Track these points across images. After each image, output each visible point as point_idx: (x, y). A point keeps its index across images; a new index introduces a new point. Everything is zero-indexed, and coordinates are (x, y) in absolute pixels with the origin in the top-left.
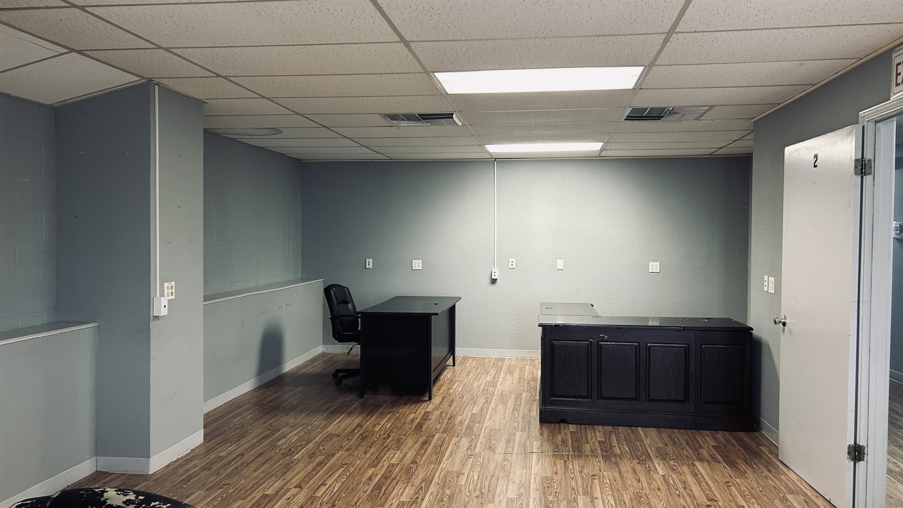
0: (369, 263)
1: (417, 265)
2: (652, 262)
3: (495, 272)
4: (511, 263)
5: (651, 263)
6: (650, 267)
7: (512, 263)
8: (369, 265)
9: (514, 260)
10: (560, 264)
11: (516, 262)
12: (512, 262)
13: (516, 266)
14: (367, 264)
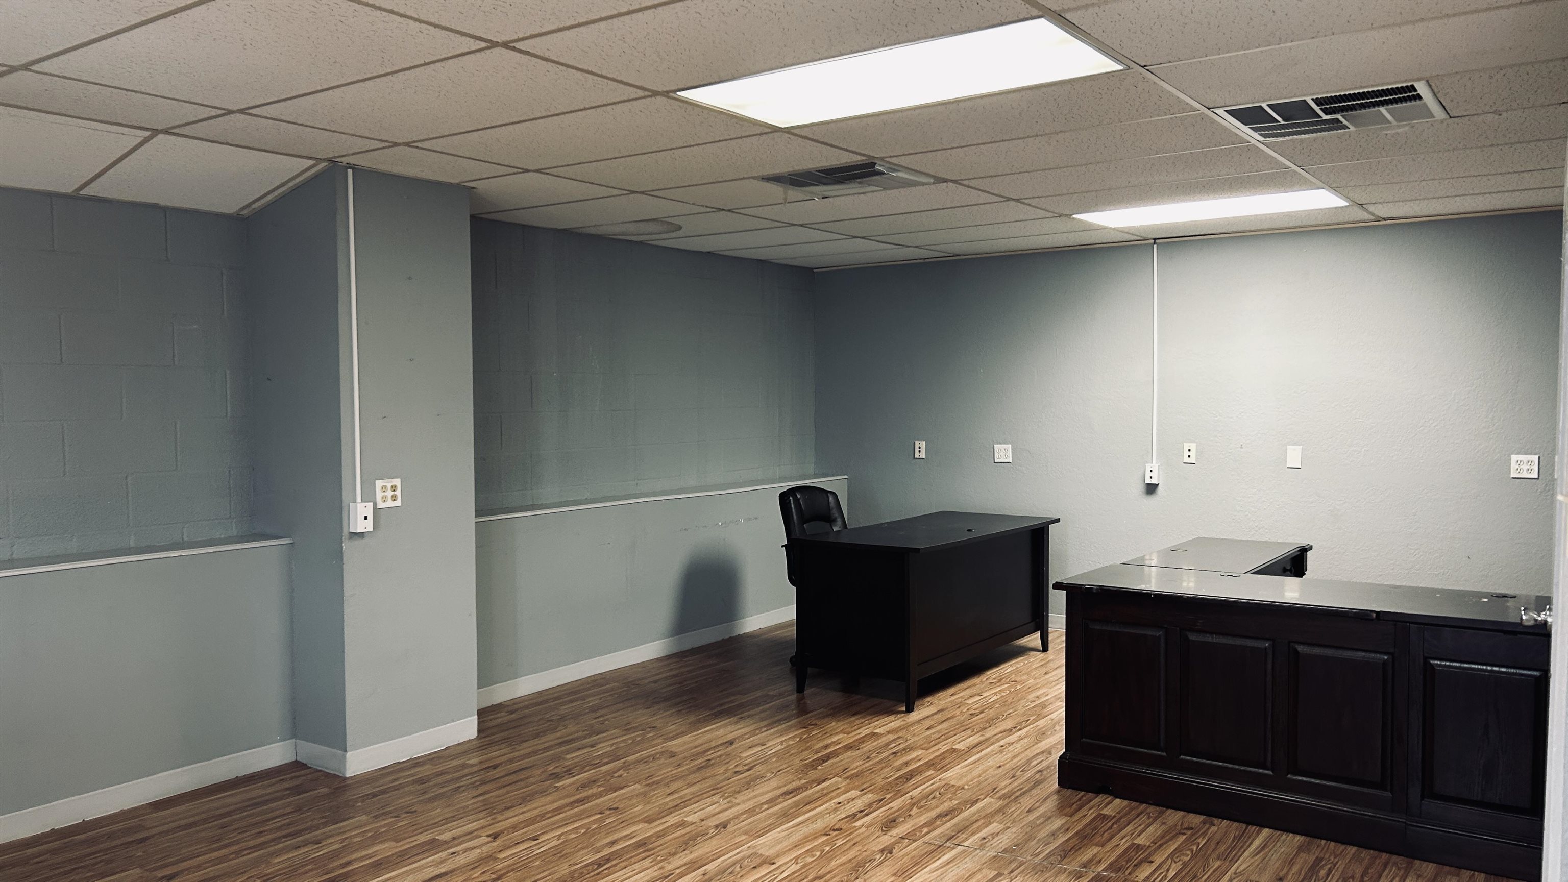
0: (920, 448)
1: (1002, 454)
2: (1518, 454)
3: (1151, 471)
4: (1187, 453)
5: (1514, 458)
6: (1514, 465)
7: (1189, 453)
8: (920, 451)
9: (1193, 447)
10: (1294, 457)
11: (1197, 449)
12: (1189, 450)
13: (1197, 459)
14: (917, 450)
